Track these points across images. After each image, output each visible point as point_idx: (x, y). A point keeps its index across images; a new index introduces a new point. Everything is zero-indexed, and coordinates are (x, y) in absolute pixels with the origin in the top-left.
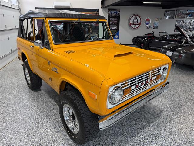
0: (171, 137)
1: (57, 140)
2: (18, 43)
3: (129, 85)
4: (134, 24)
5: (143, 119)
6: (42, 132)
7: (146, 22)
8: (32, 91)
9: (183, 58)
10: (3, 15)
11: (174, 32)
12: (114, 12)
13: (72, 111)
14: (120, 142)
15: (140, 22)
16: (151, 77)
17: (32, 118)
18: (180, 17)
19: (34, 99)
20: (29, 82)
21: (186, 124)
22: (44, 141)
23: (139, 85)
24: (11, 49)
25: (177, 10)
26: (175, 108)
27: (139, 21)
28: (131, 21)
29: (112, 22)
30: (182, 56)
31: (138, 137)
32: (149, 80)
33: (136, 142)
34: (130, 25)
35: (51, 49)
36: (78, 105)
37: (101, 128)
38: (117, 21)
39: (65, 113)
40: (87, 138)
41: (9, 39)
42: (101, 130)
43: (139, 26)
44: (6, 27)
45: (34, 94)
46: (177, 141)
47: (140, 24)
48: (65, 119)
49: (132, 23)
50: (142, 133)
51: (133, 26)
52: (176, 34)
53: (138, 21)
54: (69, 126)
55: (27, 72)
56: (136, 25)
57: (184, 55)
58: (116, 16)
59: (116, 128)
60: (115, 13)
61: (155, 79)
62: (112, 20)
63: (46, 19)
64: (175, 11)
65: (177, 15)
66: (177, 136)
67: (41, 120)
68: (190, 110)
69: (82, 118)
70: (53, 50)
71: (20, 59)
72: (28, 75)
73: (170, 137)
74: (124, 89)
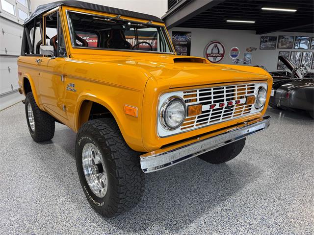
0: (278, 209)
1: (69, 213)
2: (19, 66)
3: (198, 102)
4: (214, 55)
5: (228, 182)
6: (43, 201)
7: (231, 53)
8: (36, 144)
9: (292, 97)
10: (3, 32)
11: (277, 69)
12: (181, 36)
13: (98, 159)
14: (185, 216)
15: (223, 53)
16: (238, 98)
17: (29, 181)
18: (285, 46)
19: (37, 155)
20: (33, 128)
21: (303, 190)
22: (44, 214)
23: (215, 105)
24: (12, 88)
25: (280, 36)
26: (284, 168)
27: (221, 52)
28: (209, 52)
29: (179, 52)
30: (291, 94)
31: (218, 209)
32: (234, 102)
33: (214, 215)
34: (207, 56)
35: (68, 56)
36: (106, 138)
37: (145, 170)
38: (186, 51)
39: (86, 159)
40: (121, 199)
41: (9, 70)
42: (145, 172)
43: (221, 59)
44: (6, 51)
45: (40, 148)
46: (288, 214)
47: (222, 55)
48: (86, 172)
49: (210, 54)
50: (226, 203)
51: (211, 59)
52: (279, 72)
53: (219, 52)
54: (91, 185)
55: (30, 111)
56: (217, 57)
57: (294, 93)
58: (185, 43)
59: (178, 195)
60: (184, 39)
61: (245, 104)
62: (179, 49)
63: (61, 8)
64: (276, 37)
65: (280, 44)
66: (288, 207)
67: (44, 184)
68: (309, 171)
69: (113, 160)
70: (70, 57)
71: (21, 93)
72: (32, 117)
73: (275, 208)
74: (188, 106)
